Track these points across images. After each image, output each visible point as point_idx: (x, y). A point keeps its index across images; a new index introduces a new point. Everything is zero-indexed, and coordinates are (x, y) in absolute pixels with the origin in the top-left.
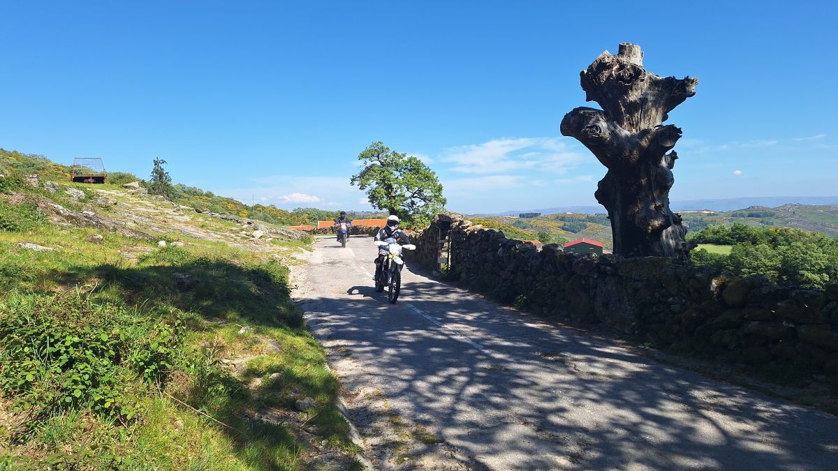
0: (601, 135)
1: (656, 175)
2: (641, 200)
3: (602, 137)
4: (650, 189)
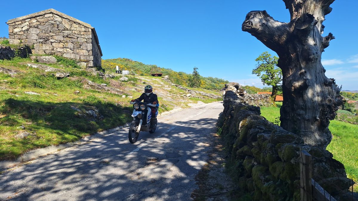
0: (254, 27)
1: (302, 51)
2: (291, 69)
3: (254, 28)
4: (298, 61)
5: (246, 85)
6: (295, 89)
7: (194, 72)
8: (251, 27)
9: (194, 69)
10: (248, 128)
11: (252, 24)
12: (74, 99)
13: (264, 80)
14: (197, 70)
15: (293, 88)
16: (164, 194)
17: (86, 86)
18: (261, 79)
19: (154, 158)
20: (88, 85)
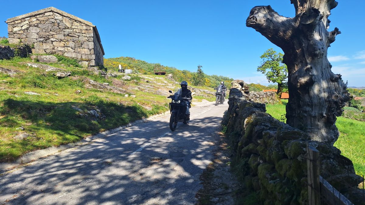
0: (258, 22)
1: (307, 46)
2: (297, 65)
3: (258, 24)
4: (304, 56)
5: (251, 83)
6: (301, 85)
7: (199, 70)
8: (256, 23)
9: (199, 67)
10: (252, 125)
11: (256, 20)
12: (76, 99)
13: (269, 77)
14: (201, 68)
15: (299, 84)
16: (167, 195)
17: (87, 85)
18: (267, 76)
19: (158, 158)
20: (89, 85)
